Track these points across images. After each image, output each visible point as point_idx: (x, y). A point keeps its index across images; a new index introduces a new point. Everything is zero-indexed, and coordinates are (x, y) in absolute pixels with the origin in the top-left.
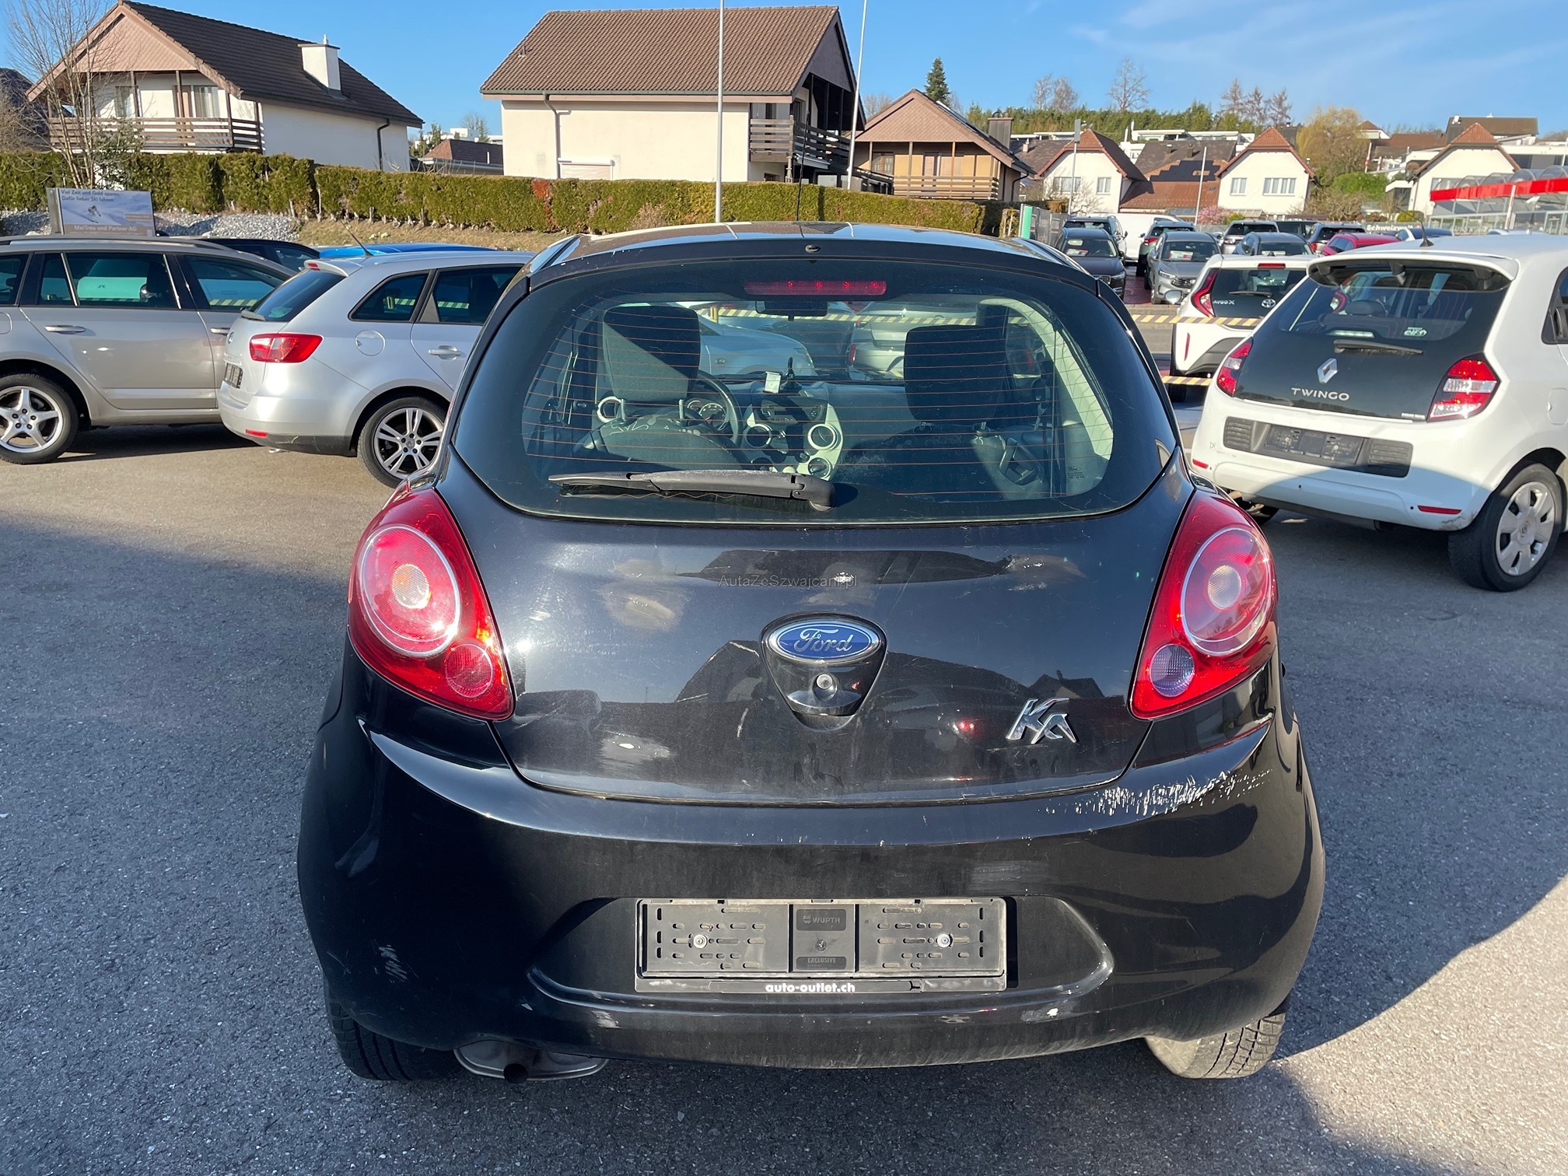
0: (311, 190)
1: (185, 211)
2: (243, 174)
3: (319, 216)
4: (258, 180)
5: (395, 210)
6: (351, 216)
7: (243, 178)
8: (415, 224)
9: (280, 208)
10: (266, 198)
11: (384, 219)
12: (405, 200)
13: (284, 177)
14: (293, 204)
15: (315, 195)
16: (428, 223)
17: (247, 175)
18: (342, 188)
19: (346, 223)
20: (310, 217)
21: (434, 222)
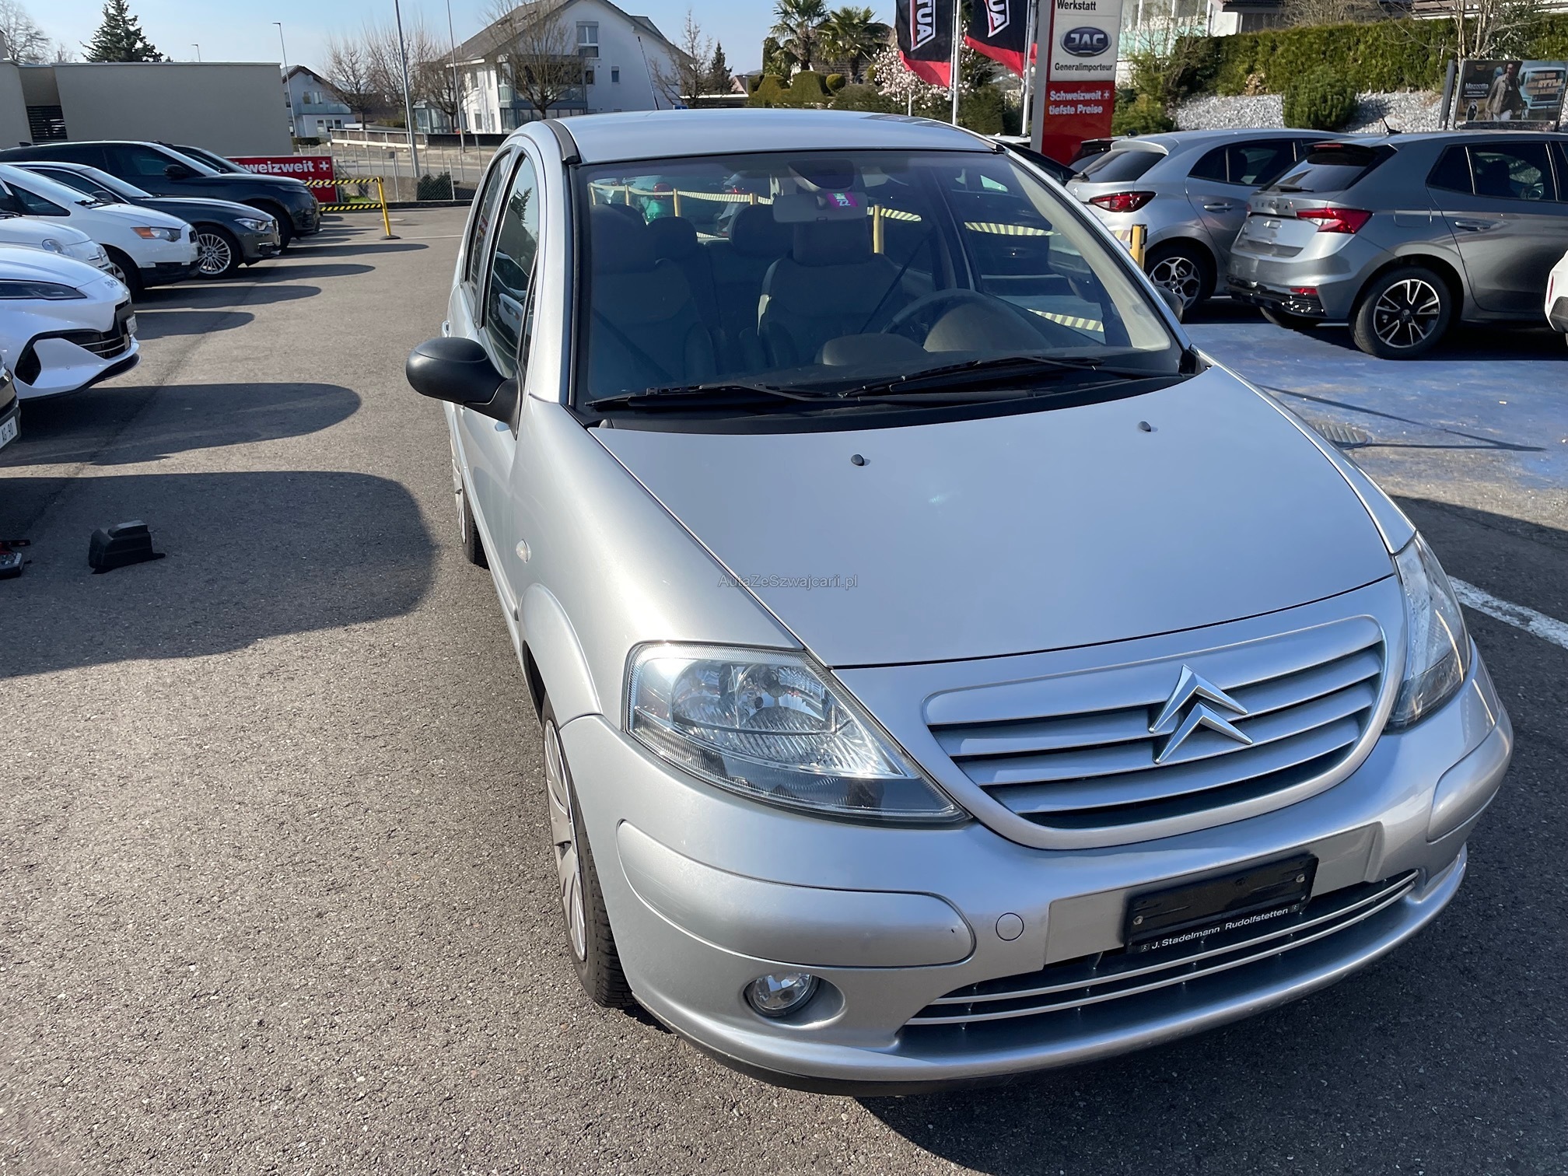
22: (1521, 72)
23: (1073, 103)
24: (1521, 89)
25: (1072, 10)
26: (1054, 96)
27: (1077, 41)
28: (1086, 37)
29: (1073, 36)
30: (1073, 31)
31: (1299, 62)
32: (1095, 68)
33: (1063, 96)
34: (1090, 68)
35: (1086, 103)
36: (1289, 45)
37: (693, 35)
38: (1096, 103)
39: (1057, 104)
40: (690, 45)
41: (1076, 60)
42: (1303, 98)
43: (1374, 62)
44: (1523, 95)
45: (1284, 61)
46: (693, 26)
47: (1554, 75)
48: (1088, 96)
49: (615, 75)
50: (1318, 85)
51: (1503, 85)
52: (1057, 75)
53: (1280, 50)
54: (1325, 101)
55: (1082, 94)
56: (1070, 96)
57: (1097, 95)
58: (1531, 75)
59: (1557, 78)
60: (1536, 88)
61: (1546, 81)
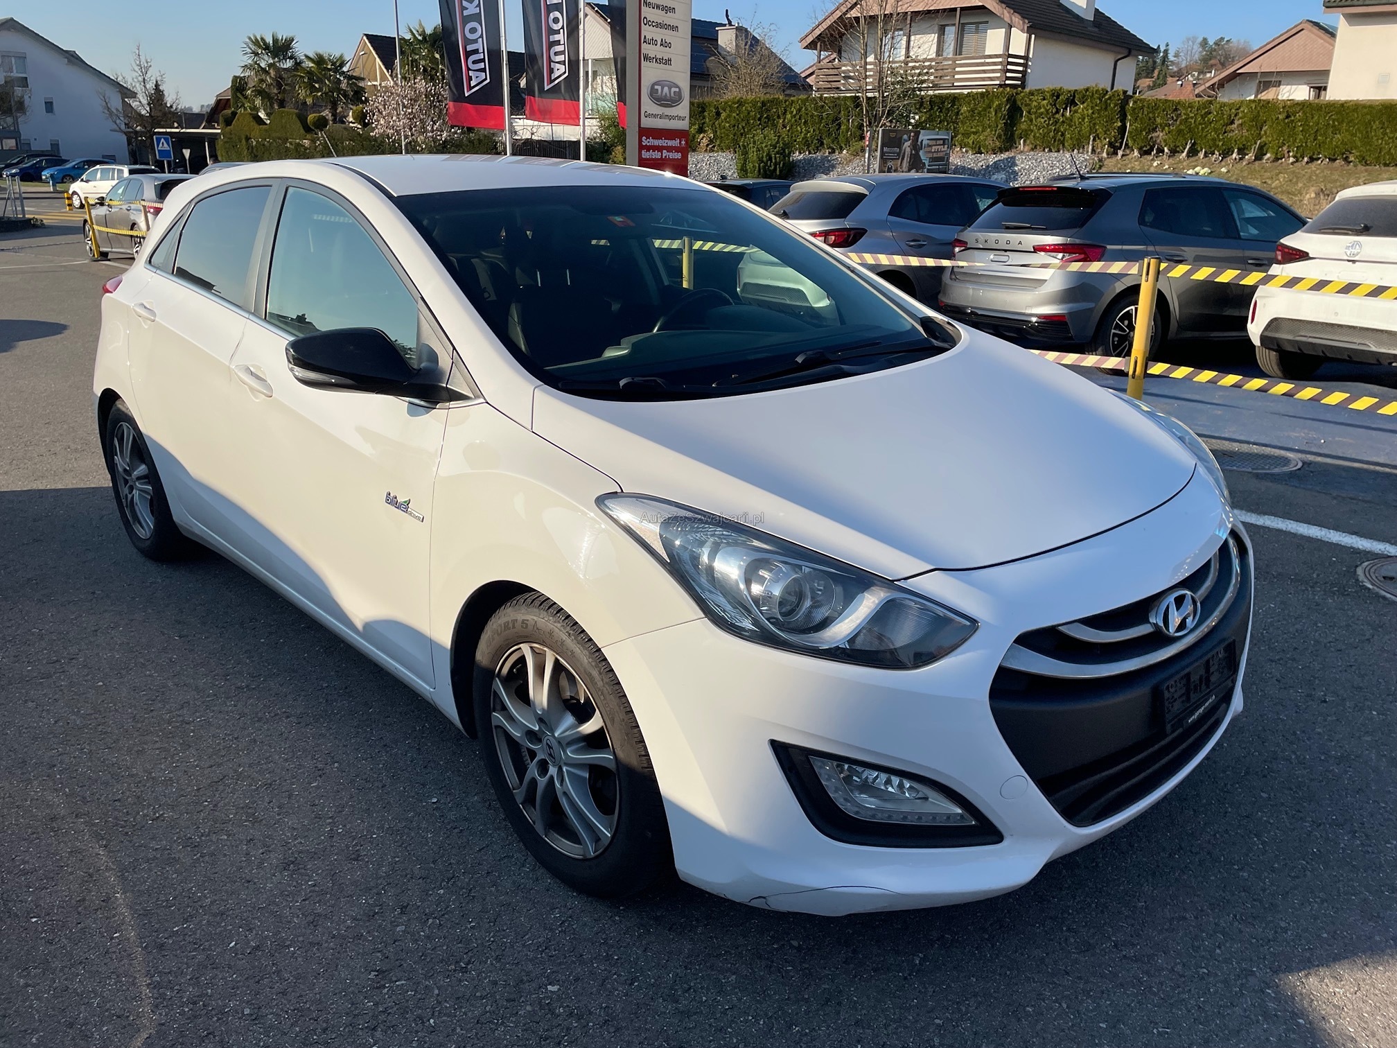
0: (1120, 124)
1: (967, 151)
2: (1042, 110)
3: (1120, 153)
4: (1057, 116)
5: (1221, 144)
6: (1161, 151)
7: (1042, 113)
8: (1240, 159)
9: (1079, 145)
10: (1063, 135)
11: (1201, 155)
12: (1235, 131)
13: (1090, 111)
14: (1094, 140)
15: (1122, 130)
16: (1259, 157)
17: (1047, 111)
18: (1158, 120)
19: (1153, 160)
20: (1108, 154)
21: (1268, 155)
22: (920, 140)
23: (660, 149)
24: (921, 153)
25: (654, 64)
26: (645, 142)
27: (660, 91)
28: (666, 89)
29: (656, 87)
30: (656, 83)
31: (740, 126)
32: (674, 118)
33: (651, 141)
34: (671, 118)
35: (670, 149)
36: (731, 111)
37: (144, 70)
38: (677, 149)
39: (648, 148)
40: (141, 79)
41: (660, 110)
42: (753, 155)
43: (799, 129)
44: (923, 157)
45: (727, 125)
46: (143, 60)
47: (941, 142)
48: (671, 143)
49: (49, 106)
50: (764, 145)
51: (908, 150)
52: (647, 123)
53: (723, 115)
54: (770, 159)
55: (666, 141)
56: (657, 142)
57: (675, 143)
59: (944, 144)
60: (930, 152)
61: (937, 147)
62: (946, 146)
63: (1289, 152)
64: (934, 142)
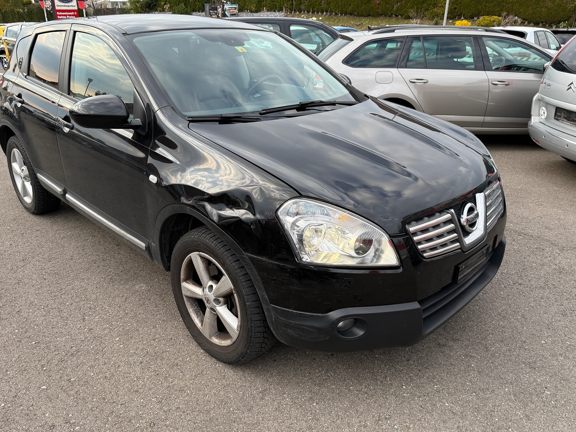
3: (293, 12)
5: (320, 9)
6: (304, 12)
8: (327, 14)
9: (280, 10)
10: (276, 6)
11: (316, 13)
12: (323, 5)
14: (285, 8)
15: (292, 4)
16: (331, 14)
18: (302, 1)
19: (302, 15)
20: (290, 13)
21: (334, 13)
22: (225, 8)
24: (226, 12)
26: (58, 13)
31: (177, 2)
32: (70, 6)
33: (61, 13)
34: (68, 6)
39: (60, 15)
41: (64, 4)
44: (227, 14)
45: (174, 2)
48: (69, 14)
50: (180, 10)
51: (220, 11)
52: (57, 8)
56: (63, 14)
57: (73, 13)
58: (228, 8)
59: (235, 9)
60: (230, 12)
61: (232, 10)
62: (236, 10)
63: (338, 12)
64: (231, 9)
